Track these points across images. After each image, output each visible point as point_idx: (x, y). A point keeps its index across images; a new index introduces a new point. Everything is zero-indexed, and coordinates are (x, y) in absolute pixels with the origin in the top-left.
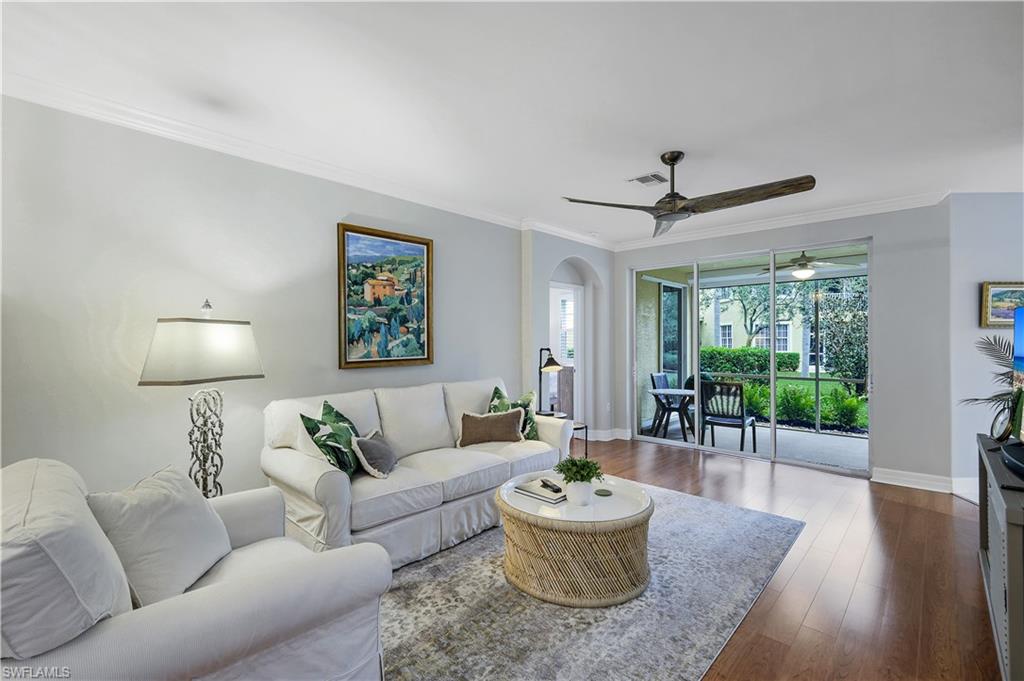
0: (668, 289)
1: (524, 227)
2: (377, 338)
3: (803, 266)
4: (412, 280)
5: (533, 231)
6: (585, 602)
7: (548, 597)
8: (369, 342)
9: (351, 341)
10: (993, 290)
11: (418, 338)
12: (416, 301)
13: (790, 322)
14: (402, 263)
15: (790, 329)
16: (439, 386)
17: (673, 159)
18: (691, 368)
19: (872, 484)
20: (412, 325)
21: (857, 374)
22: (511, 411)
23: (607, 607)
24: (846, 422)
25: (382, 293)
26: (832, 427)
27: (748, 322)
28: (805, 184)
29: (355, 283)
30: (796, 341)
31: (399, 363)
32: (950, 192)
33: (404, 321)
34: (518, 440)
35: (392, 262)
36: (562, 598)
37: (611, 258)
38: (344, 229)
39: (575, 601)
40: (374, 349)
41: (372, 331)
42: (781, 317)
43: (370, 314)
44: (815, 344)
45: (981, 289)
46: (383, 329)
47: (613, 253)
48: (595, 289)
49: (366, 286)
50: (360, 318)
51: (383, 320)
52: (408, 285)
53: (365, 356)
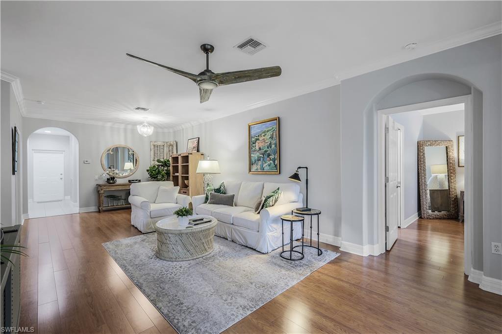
2: (260, 163)
4: (272, 138)
8: (257, 164)
9: (252, 164)
11: (274, 162)
12: (273, 146)
14: (268, 131)
20: (272, 157)
25: (261, 145)
29: (254, 143)
33: (269, 155)
35: (264, 132)
40: (259, 167)
41: (258, 160)
43: (258, 154)
46: (262, 159)
49: (257, 144)
50: (255, 156)
51: (262, 156)
52: (270, 140)
53: (257, 170)
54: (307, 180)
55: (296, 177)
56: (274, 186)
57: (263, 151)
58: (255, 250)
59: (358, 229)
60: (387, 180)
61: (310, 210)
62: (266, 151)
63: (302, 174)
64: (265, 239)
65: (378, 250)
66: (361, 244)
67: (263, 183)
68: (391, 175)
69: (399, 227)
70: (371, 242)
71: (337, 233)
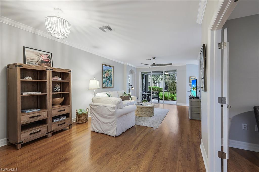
0: (144, 75)
1: (125, 64)
2: (107, 83)
3: (167, 72)
4: (111, 73)
5: (127, 65)
6: (148, 116)
7: (144, 116)
8: (105, 84)
9: (103, 84)
10: (191, 78)
11: (111, 83)
12: (111, 77)
13: (161, 82)
14: (110, 70)
15: (161, 83)
16: (116, 91)
17: (154, 58)
18: (147, 90)
19: (177, 106)
20: (111, 81)
21: (174, 91)
22: (128, 95)
23: (151, 117)
24: (172, 99)
25: (107, 75)
26: (170, 100)
27: (154, 81)
28: (171, 64)
29: (104, 74)
30: (162, 86)
31: (109, 87)
32: (186, 64)
33: (110, 80)
34: (130, 100)
35: (108, 70)
36: (146, 116)
37: (137, 69)
38: (103, 65)
39: (147, 116)
40: (106, 85)
41: (106, 82)
42: (160, 80)
43: (106, 79)
44: (165, 86)
45: (190, 77)
46: (107, 81)
47: (137, 68)
48: (134, 75)
49: (105, 74)
50: (105, 80)
51: (107, 80)
52: (110, 74)
53: (105, 86)
57: (108, 78)
62: (109, 78)
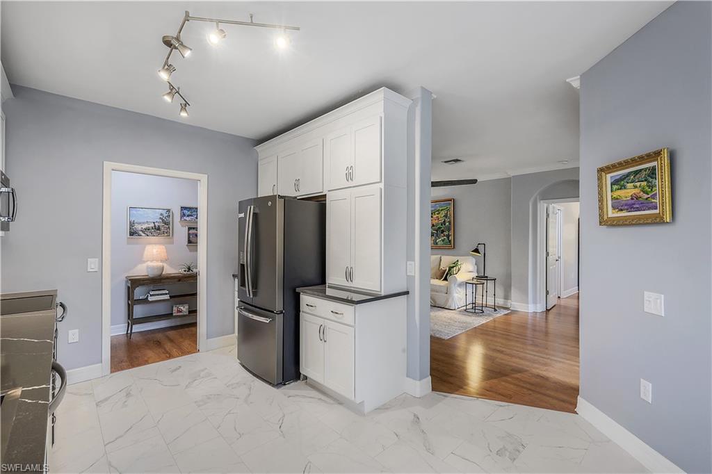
4: (446, 216)
12: (447, 224)
14: (442, 210)
20: (446, 233)
25: (435, 222)
31: (439, 247)
33: (443, 232)
35: (438, 211)
46: (435, 235)
52: (444, 218)
54: (484, 254)
55: (476, 251)
56: (452, 259)
57: (436, 228)
58: (443, 308)
59: (524, 291)
60: (547, 254)
61: (487, 277)
62: (439, 228)
63: (481, 248)
64: (453, 299)
65: (540, 308)
66: (528, 303)
67: (439, 256)
68: (550, 250)
69: (559, 297)
70: (535, 302)
71: (507, 297)
